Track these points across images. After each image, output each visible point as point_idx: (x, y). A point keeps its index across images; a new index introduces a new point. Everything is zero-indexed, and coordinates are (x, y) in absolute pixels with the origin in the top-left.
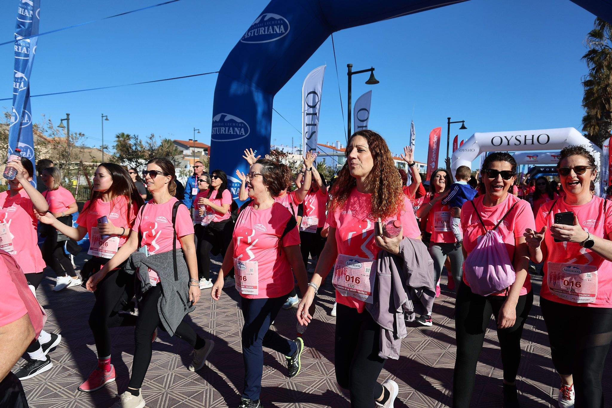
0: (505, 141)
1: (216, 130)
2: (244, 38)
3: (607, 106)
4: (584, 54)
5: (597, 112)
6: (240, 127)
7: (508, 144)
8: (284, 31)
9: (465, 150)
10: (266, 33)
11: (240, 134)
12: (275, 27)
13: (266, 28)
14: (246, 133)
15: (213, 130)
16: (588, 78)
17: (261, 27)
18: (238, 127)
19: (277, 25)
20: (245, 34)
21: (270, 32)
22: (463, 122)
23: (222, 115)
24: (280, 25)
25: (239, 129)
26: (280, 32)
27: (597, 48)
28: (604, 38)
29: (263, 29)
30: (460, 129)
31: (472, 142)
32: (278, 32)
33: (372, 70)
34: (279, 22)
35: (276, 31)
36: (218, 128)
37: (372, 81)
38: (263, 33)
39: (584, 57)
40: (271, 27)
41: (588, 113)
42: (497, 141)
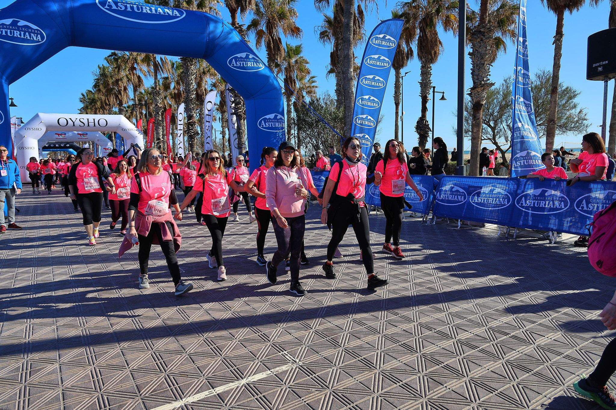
0: (70, 122)
3: (120, 96)
5: (105, 99)
7: (74, 125)
8: (40, 40)
9: (31, 129)
10: (22, 37)
12: (32, 35)
13: (22, 33)
17: (15, 30)
19: (34, 33)
21: (27, 37)
24: (37, 34)
26: (37, 40)
29: (19, 32)
31: (37, 121)
32: (35, 39)
34: (36, 31)
35: (33, 38)
40: (27, 33)
41: (83, 95)
42: (63, 122)
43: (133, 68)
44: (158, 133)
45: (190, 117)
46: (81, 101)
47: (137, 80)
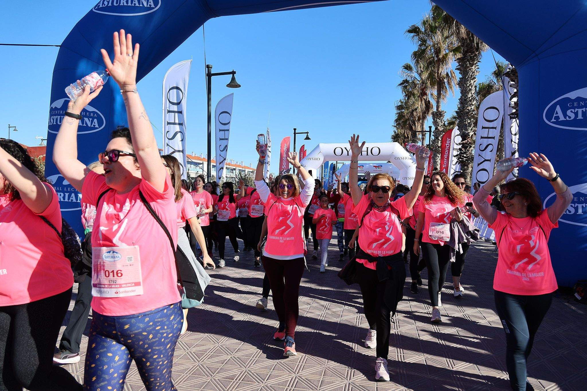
0: (345, 152)
1: (57, 119)
2: (97, 7)
3: (413, 127)
4: (399, 83)
6: (91, 117)
7: (348, 155)
8: (153, 6)
9: (311, 159)
10: (130, 4)
11: (92, 126)
14: (100, 126)
15: (52, 121)
16: (400, 104)
18: (88, 117)
20: (99, 2)
21: (135, 4)
22: (307, 133)
23: (65, 101)
25: (91, 119)
26: (148, 6)
27: (409, 79)
28: (413, 72)
30: (305, 139)
31: (317, 152)
32: (146, 6)
33: (233, 73)
35: (143, 4)
36: (59, 117)
37: (233, 84)
38: (125, 4)
39: (400, 85)
42: (339, 151)
43: (423, 93)
44: (435, 162)
45: (464, 136)
46: (392, 138)
47: (424, 105)
